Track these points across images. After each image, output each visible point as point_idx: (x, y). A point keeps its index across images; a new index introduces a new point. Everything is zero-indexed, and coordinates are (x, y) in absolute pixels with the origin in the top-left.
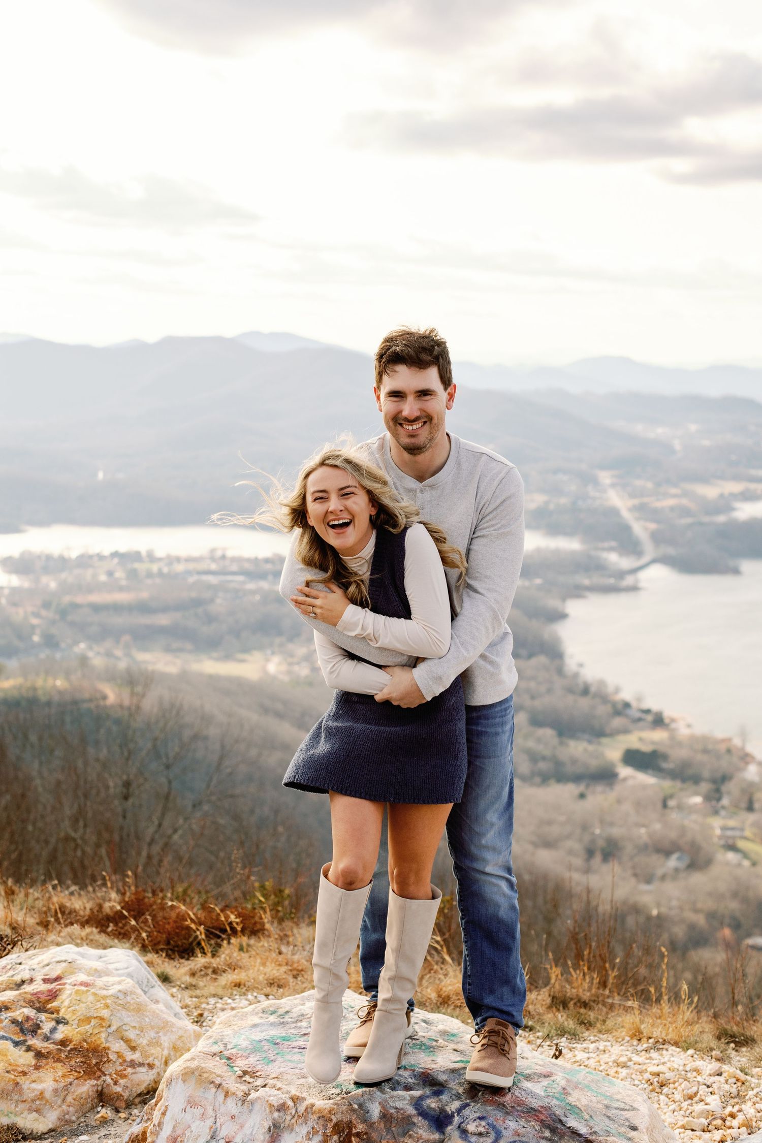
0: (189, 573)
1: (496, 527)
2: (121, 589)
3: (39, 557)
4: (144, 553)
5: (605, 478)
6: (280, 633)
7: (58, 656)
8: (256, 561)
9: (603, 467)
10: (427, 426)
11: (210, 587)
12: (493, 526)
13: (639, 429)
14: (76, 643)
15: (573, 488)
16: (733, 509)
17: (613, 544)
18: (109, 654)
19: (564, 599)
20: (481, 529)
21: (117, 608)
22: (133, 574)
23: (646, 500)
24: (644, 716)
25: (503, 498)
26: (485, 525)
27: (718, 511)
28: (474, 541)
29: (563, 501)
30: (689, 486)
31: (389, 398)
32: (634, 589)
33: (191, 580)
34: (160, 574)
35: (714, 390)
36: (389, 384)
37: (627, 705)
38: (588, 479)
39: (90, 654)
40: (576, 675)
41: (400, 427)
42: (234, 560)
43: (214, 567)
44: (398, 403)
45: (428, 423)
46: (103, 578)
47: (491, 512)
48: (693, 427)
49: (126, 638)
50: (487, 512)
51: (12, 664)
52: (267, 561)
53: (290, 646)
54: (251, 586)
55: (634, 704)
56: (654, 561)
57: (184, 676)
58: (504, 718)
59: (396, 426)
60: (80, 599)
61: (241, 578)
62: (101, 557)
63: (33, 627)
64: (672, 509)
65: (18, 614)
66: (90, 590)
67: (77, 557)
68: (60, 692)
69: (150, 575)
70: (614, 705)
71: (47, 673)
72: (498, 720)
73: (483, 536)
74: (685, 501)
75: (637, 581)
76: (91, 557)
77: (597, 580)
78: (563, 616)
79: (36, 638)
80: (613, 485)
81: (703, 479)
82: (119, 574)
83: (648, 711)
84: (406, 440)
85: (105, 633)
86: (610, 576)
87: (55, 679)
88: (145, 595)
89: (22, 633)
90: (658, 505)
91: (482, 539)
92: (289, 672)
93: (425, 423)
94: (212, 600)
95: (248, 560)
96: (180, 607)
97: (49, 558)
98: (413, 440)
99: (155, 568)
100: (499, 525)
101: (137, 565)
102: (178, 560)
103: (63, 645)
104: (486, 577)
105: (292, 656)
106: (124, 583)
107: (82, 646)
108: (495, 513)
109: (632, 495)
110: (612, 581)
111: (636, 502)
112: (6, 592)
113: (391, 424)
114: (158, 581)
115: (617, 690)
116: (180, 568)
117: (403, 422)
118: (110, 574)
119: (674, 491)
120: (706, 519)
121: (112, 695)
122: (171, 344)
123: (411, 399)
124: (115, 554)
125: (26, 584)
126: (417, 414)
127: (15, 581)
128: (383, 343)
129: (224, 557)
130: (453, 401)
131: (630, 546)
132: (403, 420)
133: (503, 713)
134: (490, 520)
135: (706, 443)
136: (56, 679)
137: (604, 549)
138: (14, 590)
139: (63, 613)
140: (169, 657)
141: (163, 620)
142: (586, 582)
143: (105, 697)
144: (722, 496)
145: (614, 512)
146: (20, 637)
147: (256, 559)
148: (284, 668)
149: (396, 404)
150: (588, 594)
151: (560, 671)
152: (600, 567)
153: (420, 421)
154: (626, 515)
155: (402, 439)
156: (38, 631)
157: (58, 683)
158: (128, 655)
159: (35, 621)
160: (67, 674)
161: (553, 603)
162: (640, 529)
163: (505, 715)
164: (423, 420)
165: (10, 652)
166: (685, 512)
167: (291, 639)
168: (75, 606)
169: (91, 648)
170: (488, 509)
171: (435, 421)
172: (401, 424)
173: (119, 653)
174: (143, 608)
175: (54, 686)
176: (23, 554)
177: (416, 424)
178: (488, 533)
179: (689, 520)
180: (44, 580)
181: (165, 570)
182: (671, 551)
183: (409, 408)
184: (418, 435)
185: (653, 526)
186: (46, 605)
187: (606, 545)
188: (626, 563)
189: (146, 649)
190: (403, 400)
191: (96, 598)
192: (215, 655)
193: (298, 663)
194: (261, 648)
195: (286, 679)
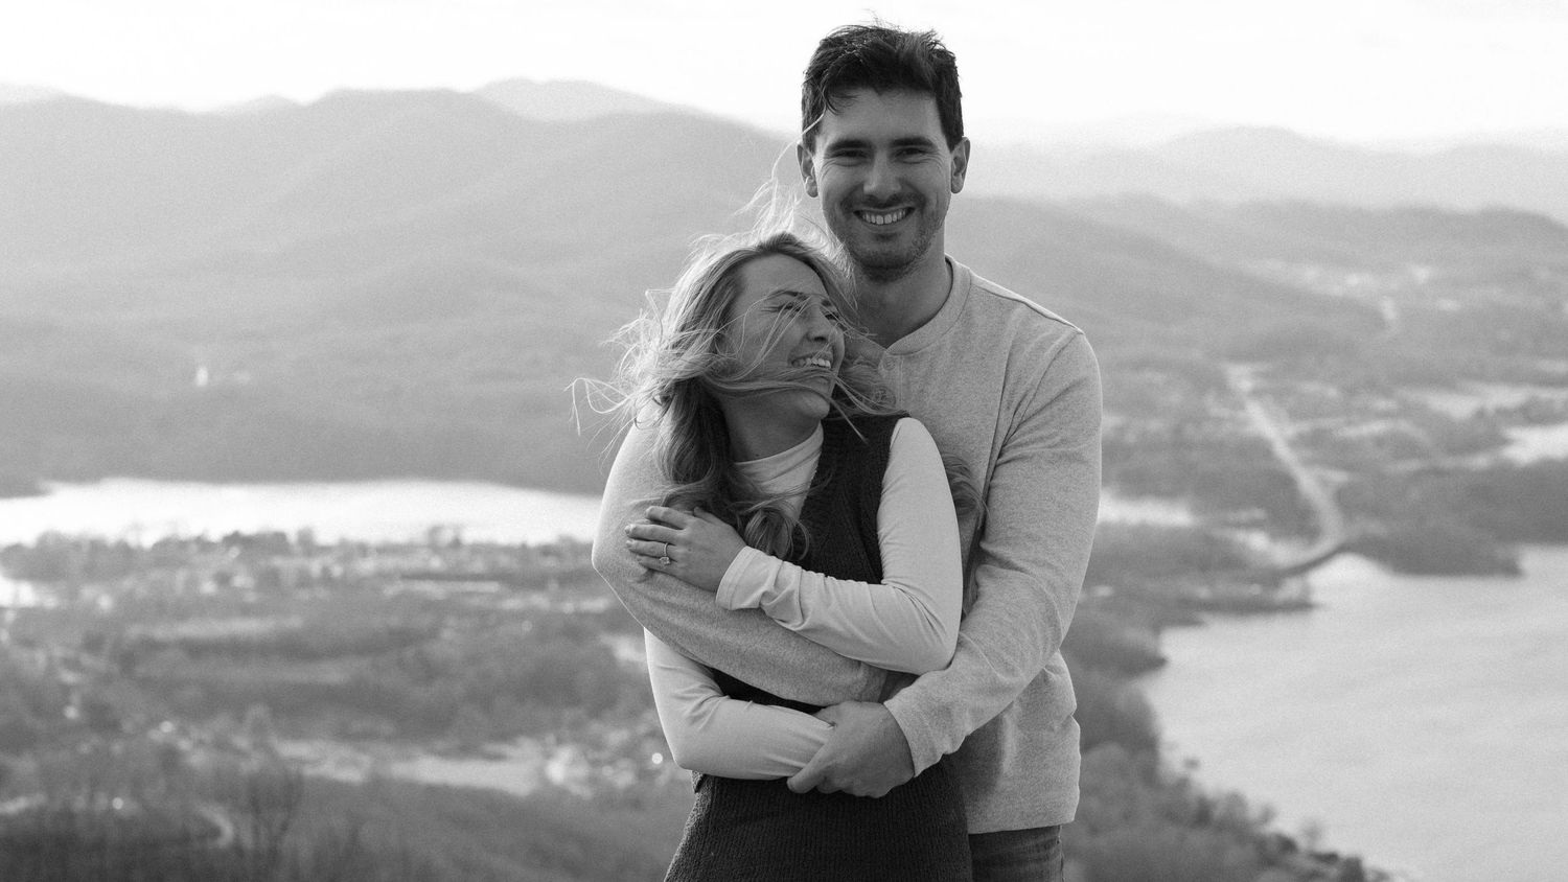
0: (384, 576)
1: (1049, 442)
2: (246, 611)
3: (76, 545)
4: (292, 538)
5: (1242, 377)
6: (574, 700)
7: (117, 748)
8: (523, 552)
9: (1238, 356)
10: (914, 217)
11: (429, 605)
12: (1041, 439)
13: (1310, 276)
14: (155, 722)
15: (1175, 398)
16: (1506, 442)
17: (1258, 514)
18: (221, 745)
19: (1157, 627)
20: (1015, 446)
21: (237, 649)
22: (270, 580)
23: (1326, 423)
24: (1322, 867)
25: (1066, 384)
26: (1026, 438)
27: (1473, 446)
28: (1003, 470)
29: (1155, 425)
30: (1414, 395)
31: (836, 160)
32: (1302, 606)
33: (391, 590)
34: (327, 579)
35: (1466, 197)
36: (833, 129)
37: (1287, 845)
38: (1209, 382)
39: (184, 745)
40: (1183, 784)
41: (858, 221)
42: (478, 549)
43: (436, 563)
44: (854, 169)
45: (916, 212)
46: (208, 587)
47: (1038, 412)
48: (1422, 274)
49: (258, 711)
50: (1030, 411)
51: (25, 765)
52: (546, 551)
53: (595, 727)
54: (513, 603)
55: (1303, 843)
56: (1343, 549)
57: (377, 787)
58: (1045, 864)
59: (848, 218)
60: (160, 632)
61: (492, 587)
62: (203, 544)
63: (66, 689)
64: (1379, 441)
65: (36, 662)
66: (182, 613)
67: (156, 545)
68: (122, 822)
69: (305, 581)
70: (1261, 843)
71: (95, 784)
72: (1032, 867)
73: (1022, 458)
74: (1405, 426)
75: (1307, 590)
76: (183, 545)
77: (1225, 587)
78: (1156, 663)
79: (72, 713)
80: (1256, 394)
81: (1444, 381)
82: (241, 580)
83: (1331, 858)
84: (870, 247)
85: (213, 702)
86: (1252, 581)
87: (112, 795)
88: (295, 622)
89: (42, 700)
90: (1351, 433)
91: (1019, 465)
92: (593, 781)
93: (909, 211)
94: (433, 633)
95: (508, 550)
96: (368, 647)
97: (97, 547)
98: (887, 247)
99: (315, 567)
100: (1057, 439)
101: (278, 562)
102: (363, 550)
103: (127, 727)
104: (1029, 536)
105: (597, 744)
106: (251, 598)
107: (167, 727)
108: (1047, 413)
109: (1295, 415)
110: (1255, 590)
111: (1305, 427)
112: (10, 617)
113: (838, 212)
114: (322, 593)
115: (1268, 815)
116: (367, 566)
117: (864, 208)
118: (223, 579)
119: (1382, 404)
120: (1448, 462)
121: (227, 826)
122: (345, 107)
123: (881, 158)
124: (234, 539)
125: (51, 602)
126: (895, 188)
127: (27, 594)
128: (819, 49)
129: (456, 544)
130: (964, 175)
131: (1293, 518)
132: (865, 203)
133: (1042, 853)
134: (1037, 428)
135: (1448, 305)
136: (113, 798)
137: (1239, 525)
138: (27, 615)
139: (128, 659)
140: (345, 751)
141: (333, 674)
142: (1203, 592)
143: (216, 832)
144: (1480, 414)
145: (1259, 448)
146: (37, 709)
147: (524, 547)
148: (582, 771)
149: (847, 170)
150: (1205, 617)
151: (1150, 773)
152: (1232, 562)
153: (900, 206)
154: (1282, 451)
155: (862, 246)
156: (75, 698)
157: (118, 804)
158: (262, 746)
159: (69, 677)
160: (136, 790)
161: (1134, 635)
162: (1312, 483)
163: (1047, 858)
164: (906, 205)
165: (18, 739)
166: (1404, 447)
167: (596, 713)
168: (152, 646)
169: (183, 732)
170: (1034, 404)
171: (931, 207)
172: (859, 214)
173: (242, 742)
174: (291, 649)
175: (110, 811)
176: (43, 541)
177: (892, 213)
178: (1034, 451)
179: (1413, 465)
180: (88, 592)
181: (337, 571)
182: (1375, 528)
183: (878, 177)
184: (895, 234)
185: (1339, 477)
186: (93, 644)
187: (1244, 516)
188: (1283, 553)
189: (297, 734)
190: (866, 162)
191: (193, 629)
192: (440, 745)
193: (611, 762)
194: (534, 730)
195: (586, 793)
